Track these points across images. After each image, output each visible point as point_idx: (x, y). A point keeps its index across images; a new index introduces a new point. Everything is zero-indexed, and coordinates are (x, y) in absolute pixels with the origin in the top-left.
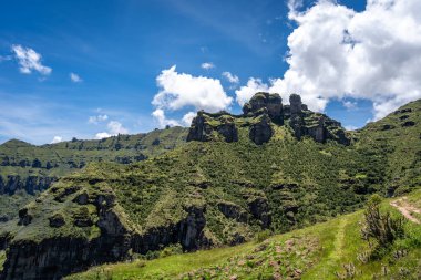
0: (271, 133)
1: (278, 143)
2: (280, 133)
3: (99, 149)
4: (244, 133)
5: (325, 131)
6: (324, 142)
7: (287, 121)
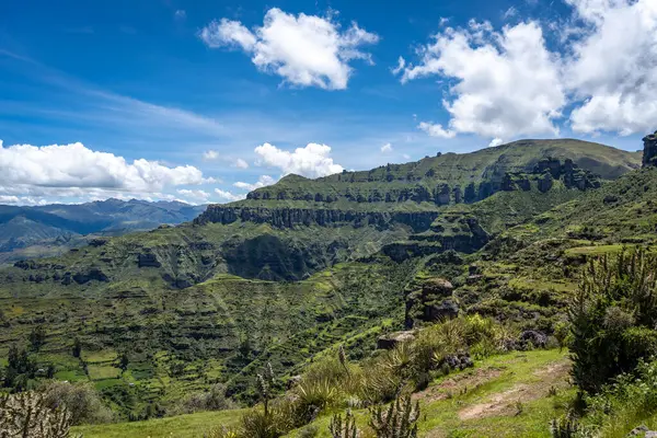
0: (552, 184)
1: (555, 191)
2: (558, 184)
3: (370, 180)
4: (534, 184)
5: (587, 182)
6: (584, 190)
7: (562, 176)
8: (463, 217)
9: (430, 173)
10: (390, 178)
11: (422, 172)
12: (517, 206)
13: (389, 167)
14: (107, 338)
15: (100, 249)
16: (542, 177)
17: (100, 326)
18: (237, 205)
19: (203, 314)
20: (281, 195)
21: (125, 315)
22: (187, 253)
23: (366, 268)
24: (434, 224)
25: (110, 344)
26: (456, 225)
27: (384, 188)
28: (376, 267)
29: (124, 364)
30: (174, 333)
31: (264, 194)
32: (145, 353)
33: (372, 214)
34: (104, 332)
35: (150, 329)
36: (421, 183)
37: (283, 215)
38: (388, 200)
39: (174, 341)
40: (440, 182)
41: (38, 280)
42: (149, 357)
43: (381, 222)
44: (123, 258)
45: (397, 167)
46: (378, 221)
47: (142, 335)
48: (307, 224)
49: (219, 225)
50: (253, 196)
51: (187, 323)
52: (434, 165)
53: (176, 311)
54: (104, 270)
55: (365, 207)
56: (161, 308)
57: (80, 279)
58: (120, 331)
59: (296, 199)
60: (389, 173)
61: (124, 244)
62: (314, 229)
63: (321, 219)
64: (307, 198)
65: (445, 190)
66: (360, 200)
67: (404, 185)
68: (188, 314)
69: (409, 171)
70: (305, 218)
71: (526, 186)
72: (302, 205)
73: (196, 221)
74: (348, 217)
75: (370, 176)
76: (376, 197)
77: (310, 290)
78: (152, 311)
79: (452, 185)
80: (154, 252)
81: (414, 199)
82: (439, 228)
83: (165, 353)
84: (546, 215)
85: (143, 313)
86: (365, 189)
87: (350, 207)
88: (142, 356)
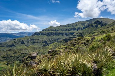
8: (79, 33)
9: (76, 25)
10: (69, 26)
11: (75, 25)
12: (91, 30)
13: (69, 24)
14: (5, 59)
15: (15, 41)
16: (96, 24)
17: (4, 56)
18: (40, 32)
19: (26, 53)
20: (49, 30)
21: (10, 54)
22: (30, 41)
23: (60, 43)
24: (74, 34)
25: (6, 60)
26: (78, 34)
27: (68, 28)
28: (62, 43)
29: (8, 64)
30: (19, 57)
31: (46, 30)
32: (13, 61)
33: (65, 33)
34: (5, 57)
35: (15, 56)
36: (75, 27)
37: (49, 34)
38: (69, 30)
39: (19, 59)
40: (78, 27)
41: (3, 46)
42: (14, 62)
43: (67, 34)
44: (18, 42)
45: (70, 24)
46: (66, 34)
47: (13, 58)
48: (53, 35)
49: (37, 36)
50: (43, 30)
51: (22, 55)
52: (77, 24)
53: (21, 53)
54: (15, 44)
55: (64, 32)
56: (17, 52)
57: (10, 46)
58: (8, 57)
59: (51, 30)
60: (69, 25)
61: (19, 40)
62: (55, 36)
63: (56, 34)
64: (53, 30)
65: (79, 28)
66: (63, 30)
67: (72, 27)
68: (23, 53)
69: (73, 25)
70: (53, 34)
71: (93, 26)
72: (52, 32)
73: (33, 35)
74: (61, 34)
75: (65, 26)
76: (66, 30)
77: (48, 48)
78: (16, 53)
79: (80, 27)
80: (24, 41)
81: (73, 30)
82: (75, 35)
83: (17, 61)
84: (94, 32)
85: (13, 53)
86: (64, 28)
87: (61, 32)
88: (12, 62)
